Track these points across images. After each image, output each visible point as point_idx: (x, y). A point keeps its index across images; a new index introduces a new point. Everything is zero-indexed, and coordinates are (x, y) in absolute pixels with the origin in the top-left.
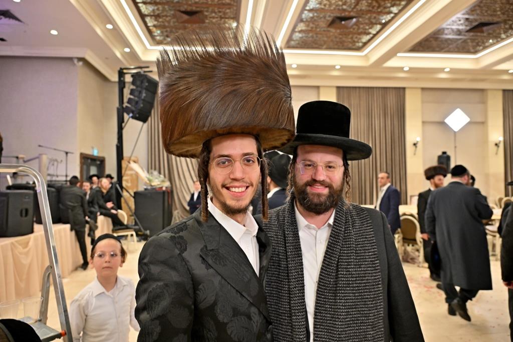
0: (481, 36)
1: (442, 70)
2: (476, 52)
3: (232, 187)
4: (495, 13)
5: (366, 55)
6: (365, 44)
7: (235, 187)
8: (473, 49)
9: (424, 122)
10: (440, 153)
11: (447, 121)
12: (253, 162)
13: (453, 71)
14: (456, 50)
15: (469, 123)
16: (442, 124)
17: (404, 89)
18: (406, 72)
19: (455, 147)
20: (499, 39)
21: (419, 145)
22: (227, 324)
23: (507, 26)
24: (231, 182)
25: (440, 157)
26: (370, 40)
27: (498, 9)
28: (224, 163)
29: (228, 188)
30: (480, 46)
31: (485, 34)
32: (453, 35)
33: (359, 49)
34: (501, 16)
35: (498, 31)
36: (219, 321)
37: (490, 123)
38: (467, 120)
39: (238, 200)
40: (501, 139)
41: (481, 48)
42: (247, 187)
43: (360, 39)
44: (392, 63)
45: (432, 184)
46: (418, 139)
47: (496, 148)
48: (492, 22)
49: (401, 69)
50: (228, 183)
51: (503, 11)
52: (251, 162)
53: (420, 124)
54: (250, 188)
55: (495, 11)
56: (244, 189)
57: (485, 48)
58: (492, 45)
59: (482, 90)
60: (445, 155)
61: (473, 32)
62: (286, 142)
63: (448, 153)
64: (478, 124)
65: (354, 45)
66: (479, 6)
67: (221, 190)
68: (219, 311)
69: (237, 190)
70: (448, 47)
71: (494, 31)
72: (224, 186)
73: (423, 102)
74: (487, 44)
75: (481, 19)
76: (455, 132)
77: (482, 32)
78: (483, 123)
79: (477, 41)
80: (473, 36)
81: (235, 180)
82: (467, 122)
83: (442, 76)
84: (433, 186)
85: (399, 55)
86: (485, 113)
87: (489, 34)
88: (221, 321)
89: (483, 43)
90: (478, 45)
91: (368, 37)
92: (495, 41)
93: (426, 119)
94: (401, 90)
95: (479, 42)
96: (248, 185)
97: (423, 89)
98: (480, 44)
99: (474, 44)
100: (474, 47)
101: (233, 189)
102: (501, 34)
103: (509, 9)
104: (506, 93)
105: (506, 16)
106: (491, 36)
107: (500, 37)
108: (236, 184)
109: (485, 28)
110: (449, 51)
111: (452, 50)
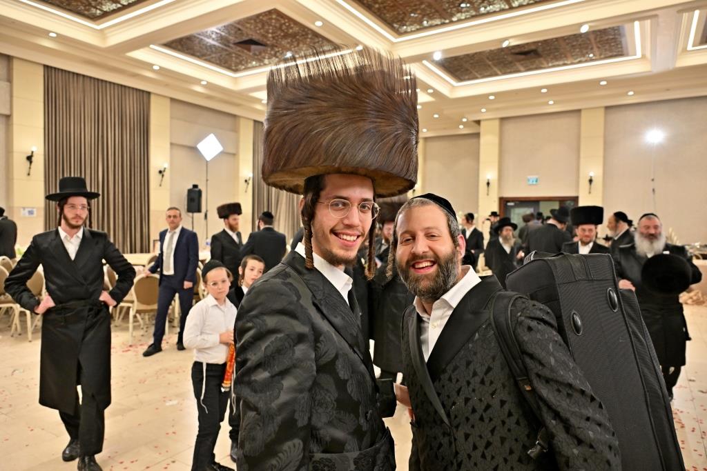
0: (247, 54)
1: (197, 81)
2: (236, 71)
3: (343, 234)
4: (266, 34)
5: (102, 30)
6: (105, 14)
7: (347, 235)
8: (235, 66)
9: (172, 144)
10: (191, 187)
11: (200, 146)
12: (369, 208)
13: (210, 86)
14: (218, 62)
15: (222, 153)
16: (194, 149)
17: (149, 93)
18: (154, 71)
19: (207, 180)
20: (262, 64)
21: (167, 174)
22: (347, 381)
23: (273, 52)
24: (343, 229)
25: (190, 191)
26: (114, 11)
27: (271, 31)
28: (337, 205)
29: (336, 234)
30: (243, 65)
31: (251, 54)
32: (220, 43)
33: (94, 18)
34: (271, 39)
35: (263, 54)
36: (340, 377)
37: (242, 156)
38: (220, 149)
39: (347, 250)
40: (251, 175)
41: (243, 67)
42: (358, 237)
43: (101, 4)
44: (139, 54)
45: (226, 224)
46: (166, 165)
47: (245, 184)
48: (261, 42)
49: (149, 66)
50: (339, 228)
51: (274, 35)
52: (367, 208)
53: (168, 146)
54: (360, 238)
55: (268, 33)
56: (355, 238)
57: (247, 69)
58: (254, 67)
59: (234, 116)
60: (196, 189)
61: (240, 47)
62: (397, 192)
63: (200, 187)
64: (230, 155)
65: (88, 10)
66: (255, 20)
67: (329, 235)
68: (340, 366)
69: (348, 238)
70: (210, 55)
71: (260, 53)
72: (333, 232)
73: (172, 118)
74: (250, 65)
75: (252, 35)
76: (207, 161)
77: (249, 50)
78: (234, 155)
79: (241, 59)
80: (239, 51)
81: (350, 227)
82: (219, 151)
83: (198, 89)
84: (228, 226)
85: (152, 46)
86: (237, 144)
87: (255, 54)
88: (342, 378)
89: (247, 62)
90: (241, 63)
91: (114, 6)
92: (258, 65)
93: (174, 141)
94: (145, 94)
95: (243, 60)
96: (360, 234)
97: (172, 100)
98: (243, 63)
99: (238, 61)
100: (237, 64)
101: (345, 237)
102: (265, 58)
103: (280, 35)
104: (257, 124)
105: (274, 41)
106: (256, 57)
107: (263, 61)
108: (348, 231)
109: (253, 47)
110: (209, 61)
111: (213, 60)
